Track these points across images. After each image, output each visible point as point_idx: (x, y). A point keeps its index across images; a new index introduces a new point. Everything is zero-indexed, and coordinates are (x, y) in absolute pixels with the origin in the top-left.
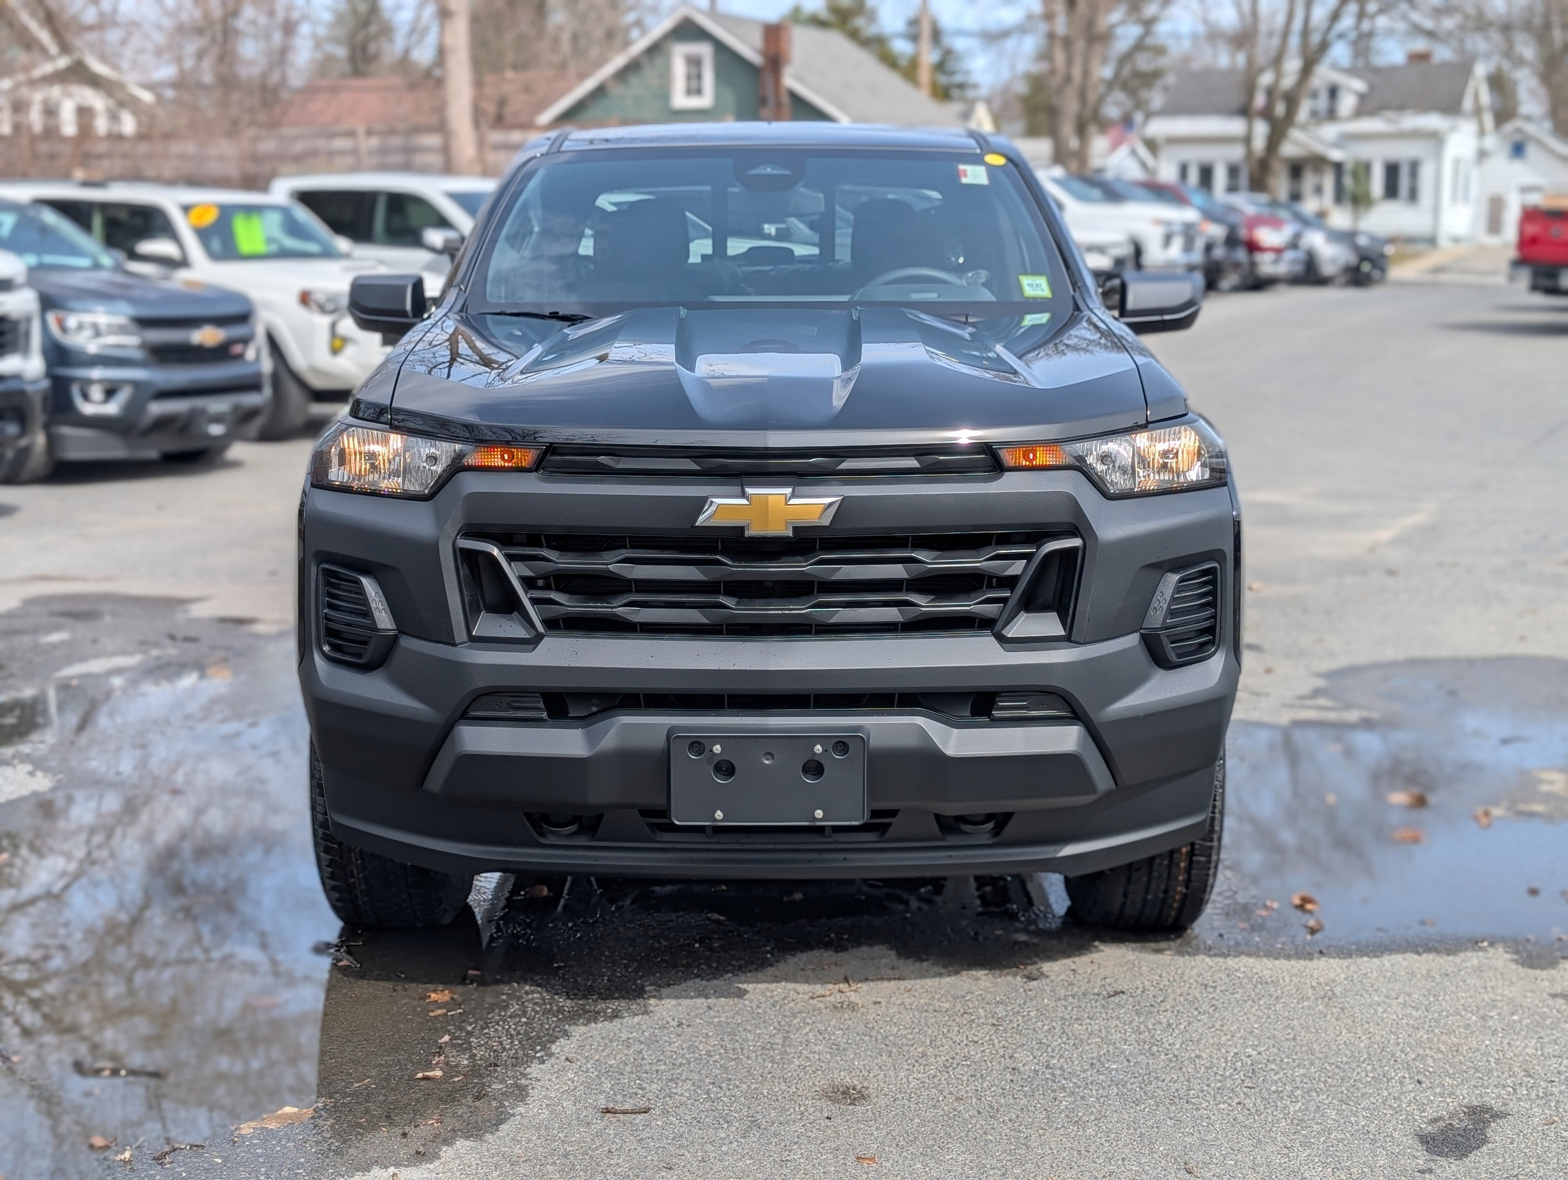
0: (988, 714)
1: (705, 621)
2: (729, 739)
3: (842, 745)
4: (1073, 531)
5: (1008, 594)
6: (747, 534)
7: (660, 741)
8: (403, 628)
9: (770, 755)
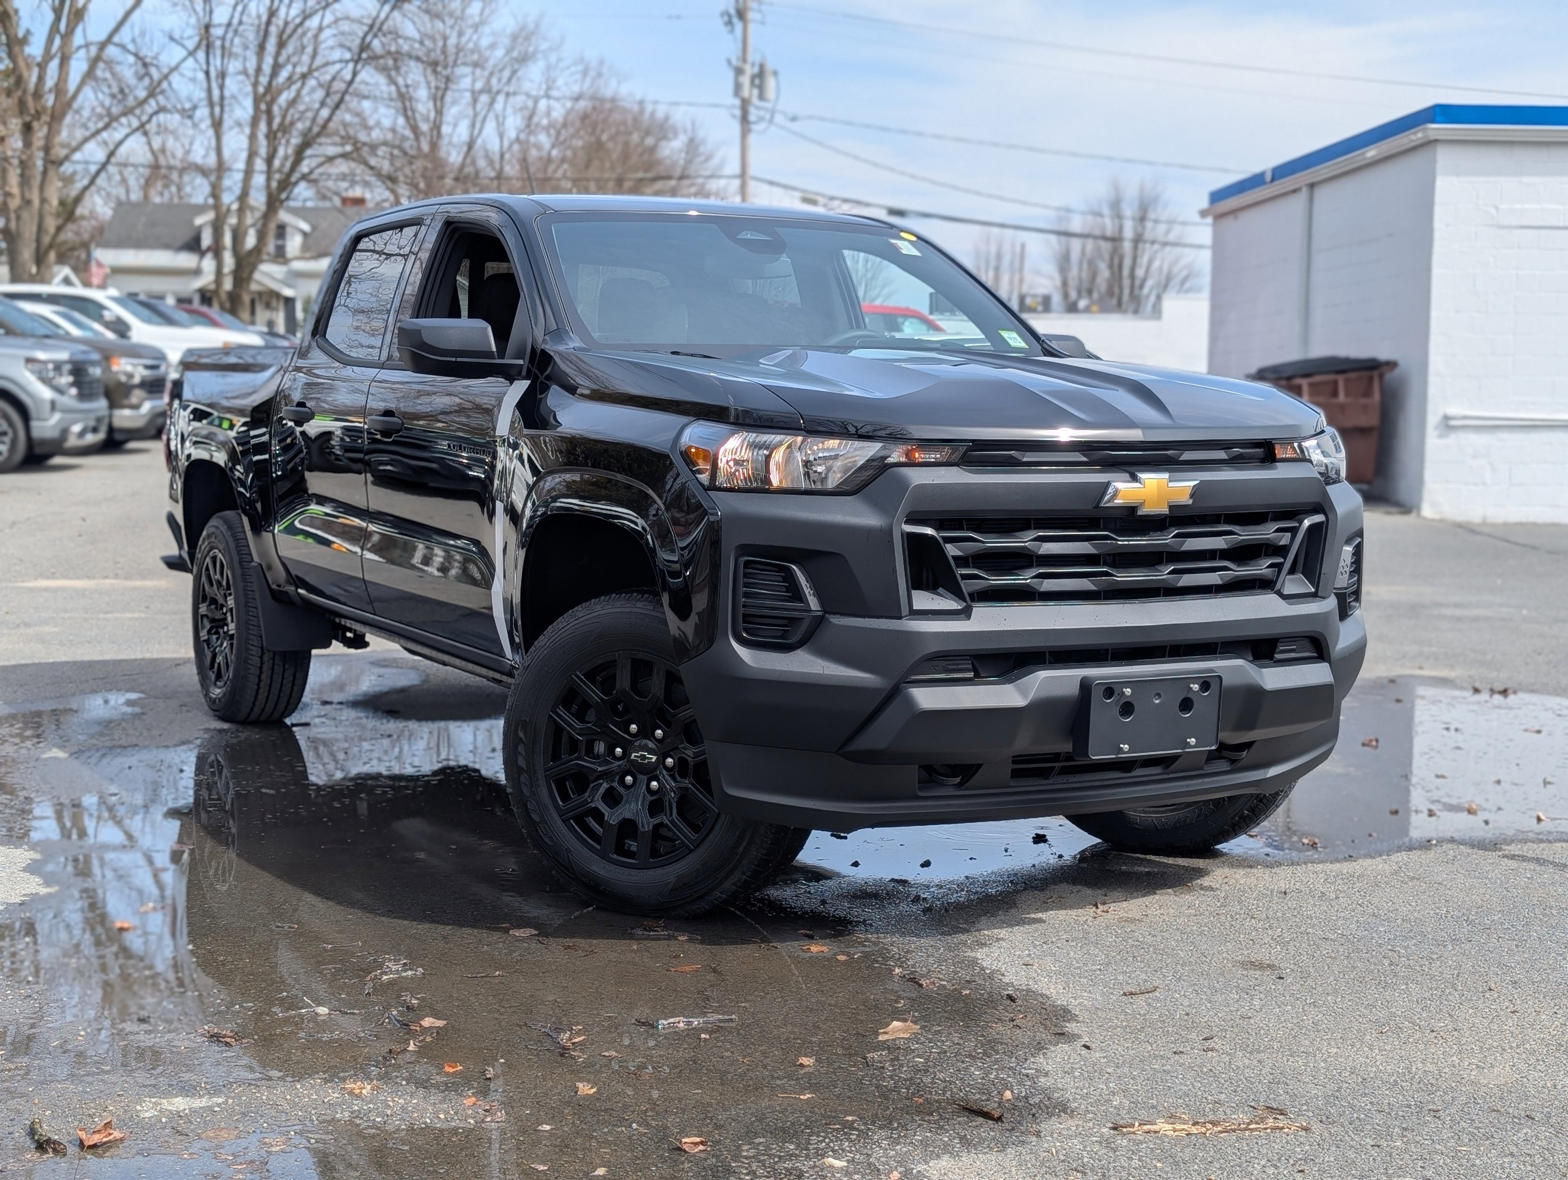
0: (1271, 657)
1: (1094, 588)
2: (1137, 684)
3: (1205, 685)
4: (1317, 509)
5: (1282, 560)
6: (1140, 513)
7: (1073, 690)
8: (828, 608)
9: (1159, 695)
